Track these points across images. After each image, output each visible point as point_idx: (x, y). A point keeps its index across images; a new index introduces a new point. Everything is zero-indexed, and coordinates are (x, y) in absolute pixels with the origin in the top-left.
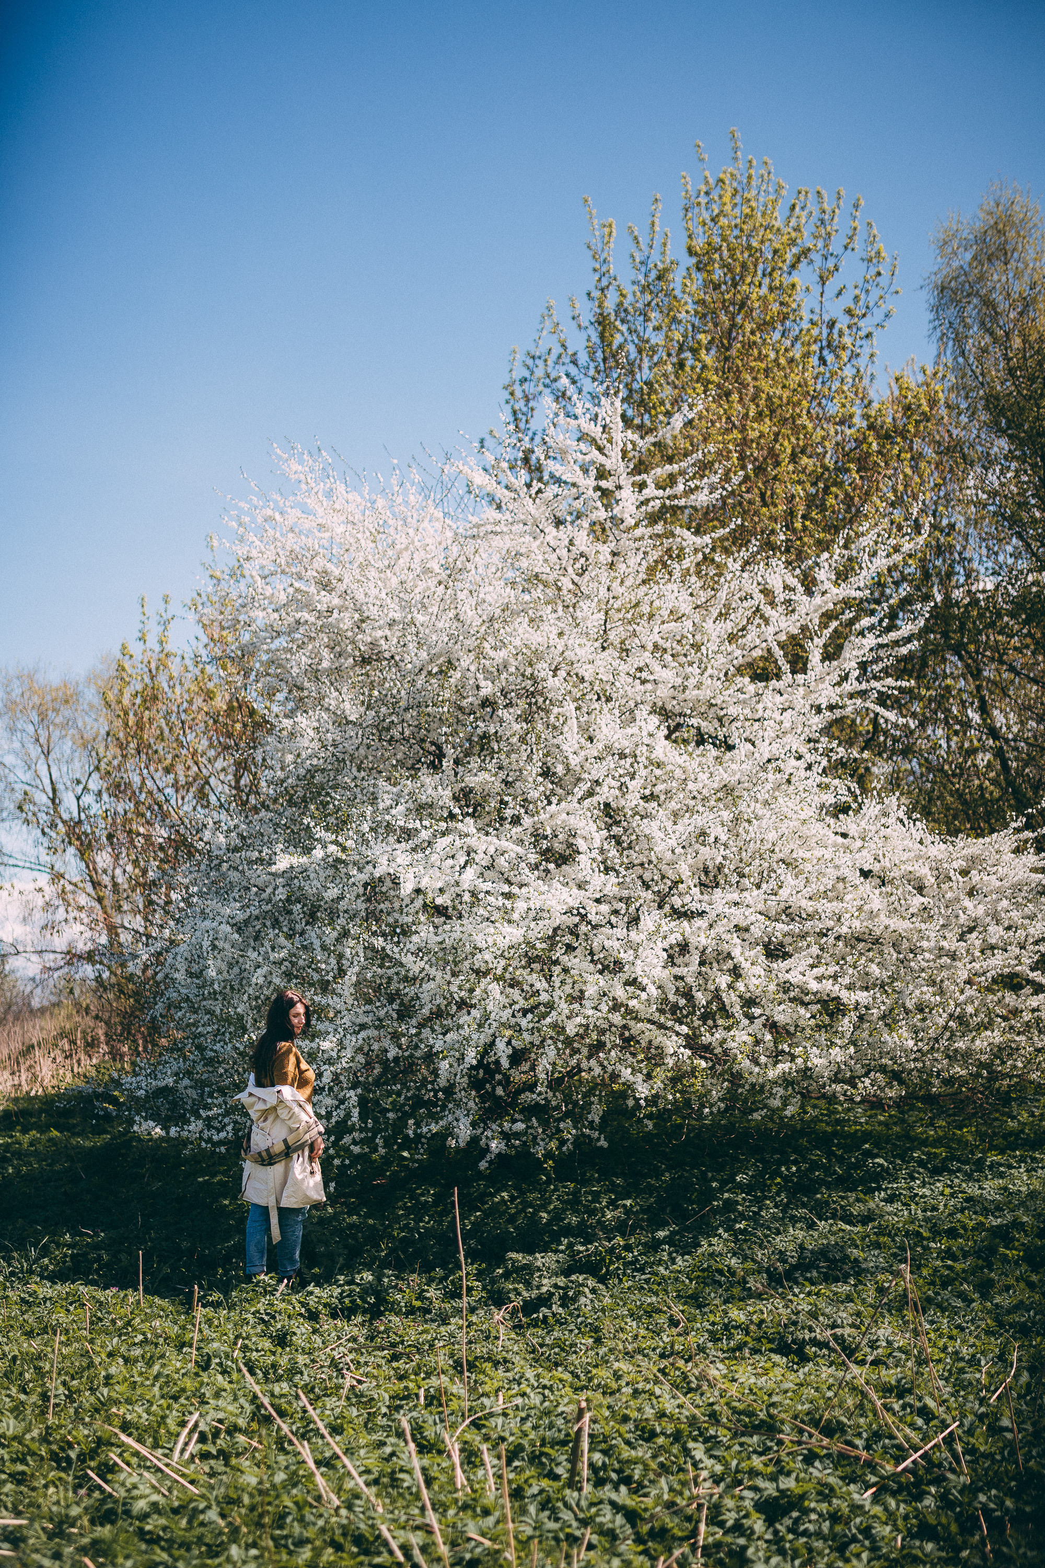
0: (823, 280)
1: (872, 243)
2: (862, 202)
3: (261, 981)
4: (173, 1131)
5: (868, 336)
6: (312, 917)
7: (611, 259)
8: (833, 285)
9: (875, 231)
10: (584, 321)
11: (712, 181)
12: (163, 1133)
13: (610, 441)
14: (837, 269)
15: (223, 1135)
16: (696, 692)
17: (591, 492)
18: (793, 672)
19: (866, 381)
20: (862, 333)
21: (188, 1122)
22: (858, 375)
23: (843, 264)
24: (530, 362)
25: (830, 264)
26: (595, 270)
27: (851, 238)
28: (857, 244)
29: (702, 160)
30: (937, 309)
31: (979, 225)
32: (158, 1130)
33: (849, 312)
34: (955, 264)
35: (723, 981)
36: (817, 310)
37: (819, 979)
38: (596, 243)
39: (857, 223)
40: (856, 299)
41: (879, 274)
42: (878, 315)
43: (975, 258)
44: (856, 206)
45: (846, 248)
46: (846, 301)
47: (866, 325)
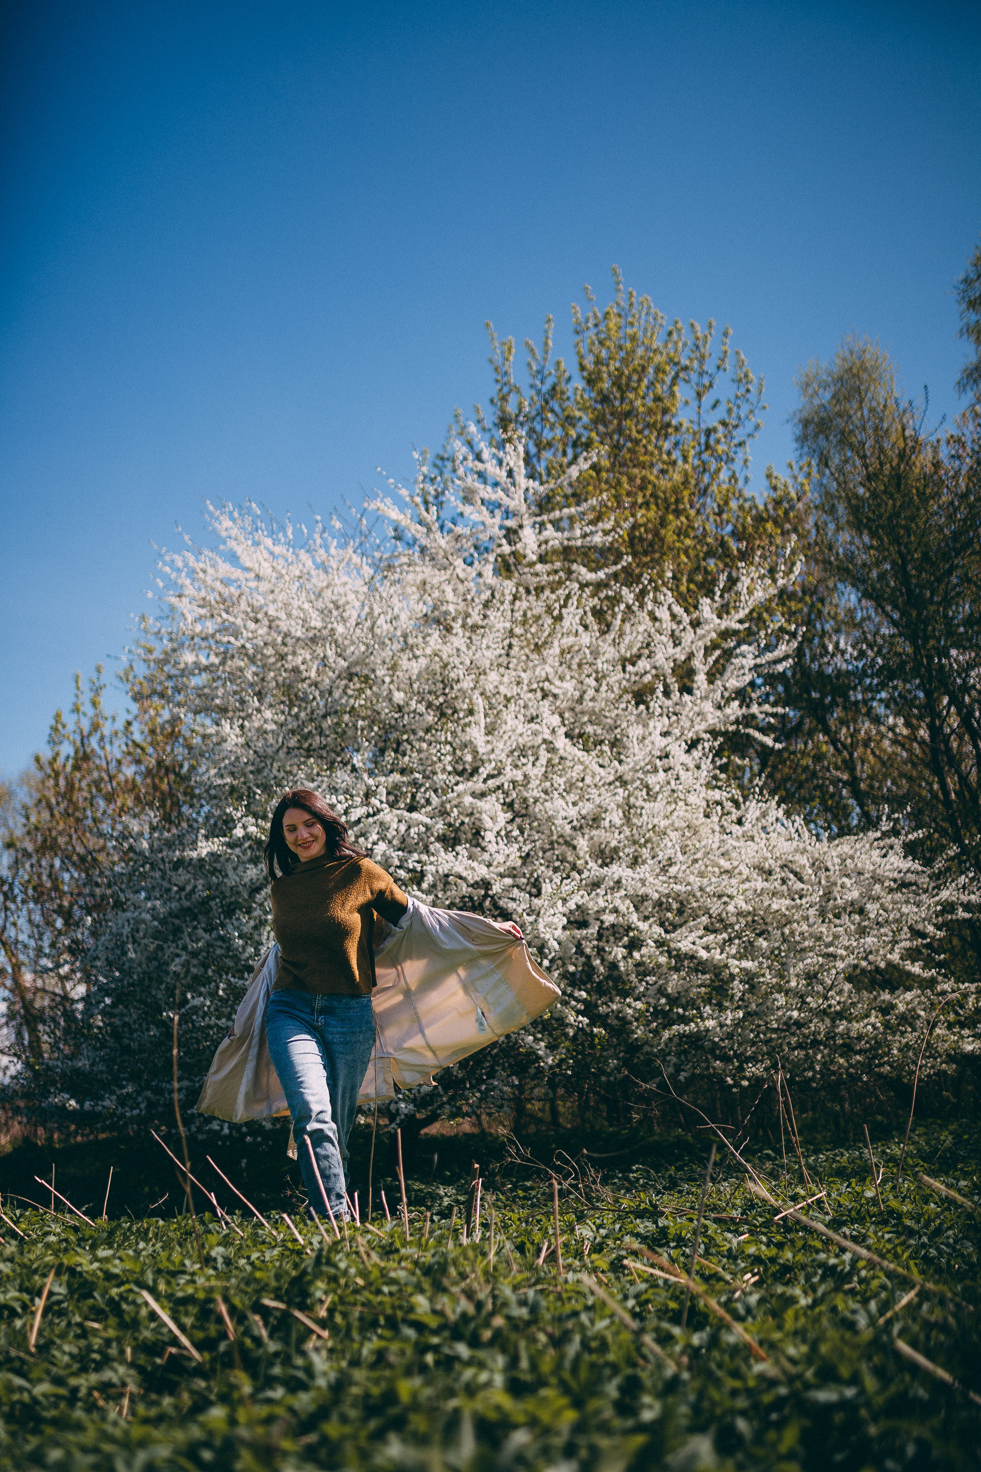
0: (699, 395)
1: (741, 367)
2: (731, 331)
3: (178, 969)
4: (87, 1105)
5: (741, 444)
6: (230, 911)
7: (511, 371)
8: (707, 400)
9: (742, 356)
10: (488, 424)
11: (600, 315)
12: (78, 1107)
13: (514, 484)
14: (711, 385)
15: (136, 1112)
16: (591, 704)
17: (496, 529)
18: (681, 691)
19: (741, 483)
20: (736, 441)
21: (102, 1099)
22: (733, 477)
23: (716, 382)
24: (439, 463)
25: (706, 381)
26: (497, 381)
27: (723, 360)
28: (728, 365)
29: (590, 300)
30: (802, 439)
31: (836, 369)
32: (73, 1102)
33: (724, 424)
34: (816, 402)
35: (619, 952)
36: (696, 419)
37: (707, 948)
38: (498, 359)
39: (727, 348)
40: (729, 411)
41: (748, 391)
42: (749, 427)
43: (834, 397)
44: (726, 334)
45: (719, 367)
46: (721, 413)
47: (739, 435)
